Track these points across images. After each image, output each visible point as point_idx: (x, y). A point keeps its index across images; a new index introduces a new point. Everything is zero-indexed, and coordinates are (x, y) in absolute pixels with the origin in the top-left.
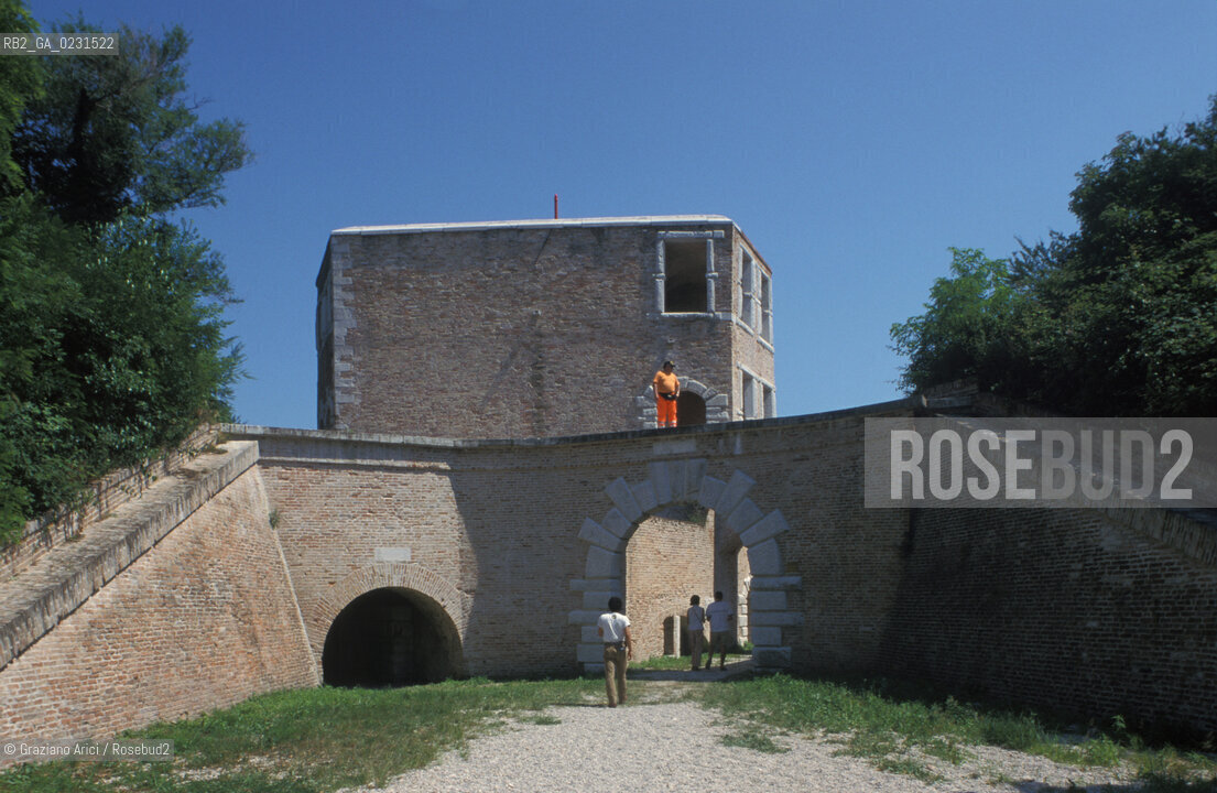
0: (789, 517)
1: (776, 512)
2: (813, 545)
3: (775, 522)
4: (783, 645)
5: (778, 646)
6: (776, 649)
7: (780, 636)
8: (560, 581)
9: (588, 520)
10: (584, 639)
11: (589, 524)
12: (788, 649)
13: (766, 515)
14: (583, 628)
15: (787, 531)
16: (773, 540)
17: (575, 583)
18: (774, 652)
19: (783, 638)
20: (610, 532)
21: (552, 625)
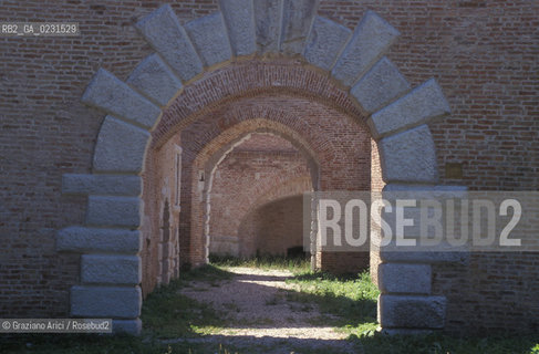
0: (451, 92)
1: (432, 82)
2: (487, 139)
3: (430, 98)
4: (432, 295)
5: (426, 295)
6: (421, 299)
7: (428, 279)
8: (44, 174)
9: (105, 73)
10: (87, 276)
11: (107, 79)
12: (441, 299)
13: (414, 86)
14: (86, 257)
15: (447, 114)
16: (424, 128)
17: (74, 179)
18: (418, 305)
19: (434, 281)
20: (146, 96)
21: (29, 251)
